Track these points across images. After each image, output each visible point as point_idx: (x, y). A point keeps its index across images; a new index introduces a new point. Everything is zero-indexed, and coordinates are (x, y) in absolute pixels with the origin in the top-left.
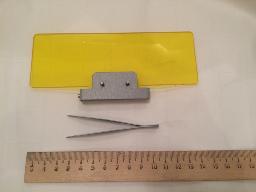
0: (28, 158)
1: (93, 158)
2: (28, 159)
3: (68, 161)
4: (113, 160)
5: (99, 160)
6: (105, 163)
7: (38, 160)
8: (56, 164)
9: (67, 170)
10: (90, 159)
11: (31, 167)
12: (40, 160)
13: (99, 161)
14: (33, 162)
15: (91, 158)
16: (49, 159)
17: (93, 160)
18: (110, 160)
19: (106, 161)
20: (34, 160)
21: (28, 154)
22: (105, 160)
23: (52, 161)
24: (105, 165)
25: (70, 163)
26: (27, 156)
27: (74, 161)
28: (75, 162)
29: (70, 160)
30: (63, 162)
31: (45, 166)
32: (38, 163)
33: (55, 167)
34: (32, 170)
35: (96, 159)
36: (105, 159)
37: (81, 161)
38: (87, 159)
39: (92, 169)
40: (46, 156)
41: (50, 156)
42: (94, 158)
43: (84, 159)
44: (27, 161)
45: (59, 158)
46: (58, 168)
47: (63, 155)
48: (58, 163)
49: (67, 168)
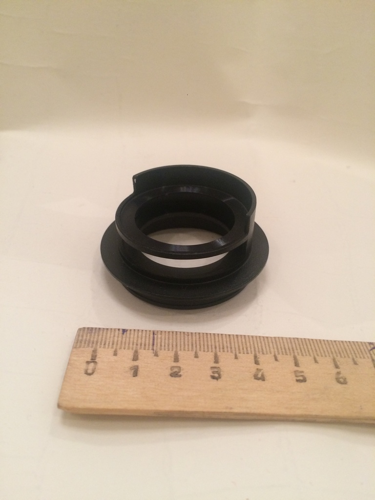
0: (82, 340)
1: (292, 351)
2: (79, 344)
3: (213, 354)
4: (358, 360)
5: (315, 359)
6: (337, 367)
7: (112, 348)
8: (173, 359)
9: (213, 377)
10: (283, 354)
11: (88, 363)
12: (119, 346)
13: (316, 361)
14: (95, 351)
15: (286, 352)
16: (151, 346)
17: (295, 358)
18: (350, 360)
19: (338, 363)
20: (100, 347)
21: (82, 332)
22: (334, 360)
23: (161, 353)
24: (338, 373)
25: (221, 360)
26: (78, 335)
27: (234, 357)
28: (236, 358)
29: (219, 354)
30: (196, 356)
31: (136, 363)
32: (112, 354)
33: (172, 368)
34: (90, 371)
35: (303, 355)
36: (334, 357)
37: (255, 357)
38: (273, 354)
39: (297, 381)
40: (142, 338)
41: (154, 340)
42: (296, 354)
43: (263, 354)
44: (75, 347)
45: (181, 345)
46: (181, 370)
47: (196, 341)
48: (179, 357)
49: (213, 371)
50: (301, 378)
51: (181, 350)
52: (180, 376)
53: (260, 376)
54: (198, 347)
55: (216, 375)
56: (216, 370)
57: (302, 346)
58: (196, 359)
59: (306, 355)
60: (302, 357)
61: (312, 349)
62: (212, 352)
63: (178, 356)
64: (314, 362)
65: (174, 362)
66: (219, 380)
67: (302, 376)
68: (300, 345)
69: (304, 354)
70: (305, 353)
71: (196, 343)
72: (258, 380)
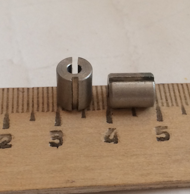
3: (54, 114)
8: (2, 126)
9: (53, 144)
13: (184, 112)
27: (81, 115)
30: (33, 119)
33: (1, 136)
35: (168, 106)
39: (160, 139)
42: (160, 105)
45: (13, 105)
46: (11, 138)
47: (33, 98)
48: (10, 122)
49: (53, 136)
50: (163, 136)
51: (13, 112)
52: (10, 146)
53: (112, 137)
54: (36, 106)
55: (57, 141)
56: (57, 135)
57: (168, 94)
58: (31, 122)
59: (173, 105)
60: (167, 108)
61: (180, 96)
62: (53, 111)
63: (9, 120)
64: (182, 113)
65: (4, 128)
66: (59, 147)
67: (165, 132)
68: (165, 93)
69: (170, 104)
70: (172, 102)
71: (33, 101)
72: (109, 142)
